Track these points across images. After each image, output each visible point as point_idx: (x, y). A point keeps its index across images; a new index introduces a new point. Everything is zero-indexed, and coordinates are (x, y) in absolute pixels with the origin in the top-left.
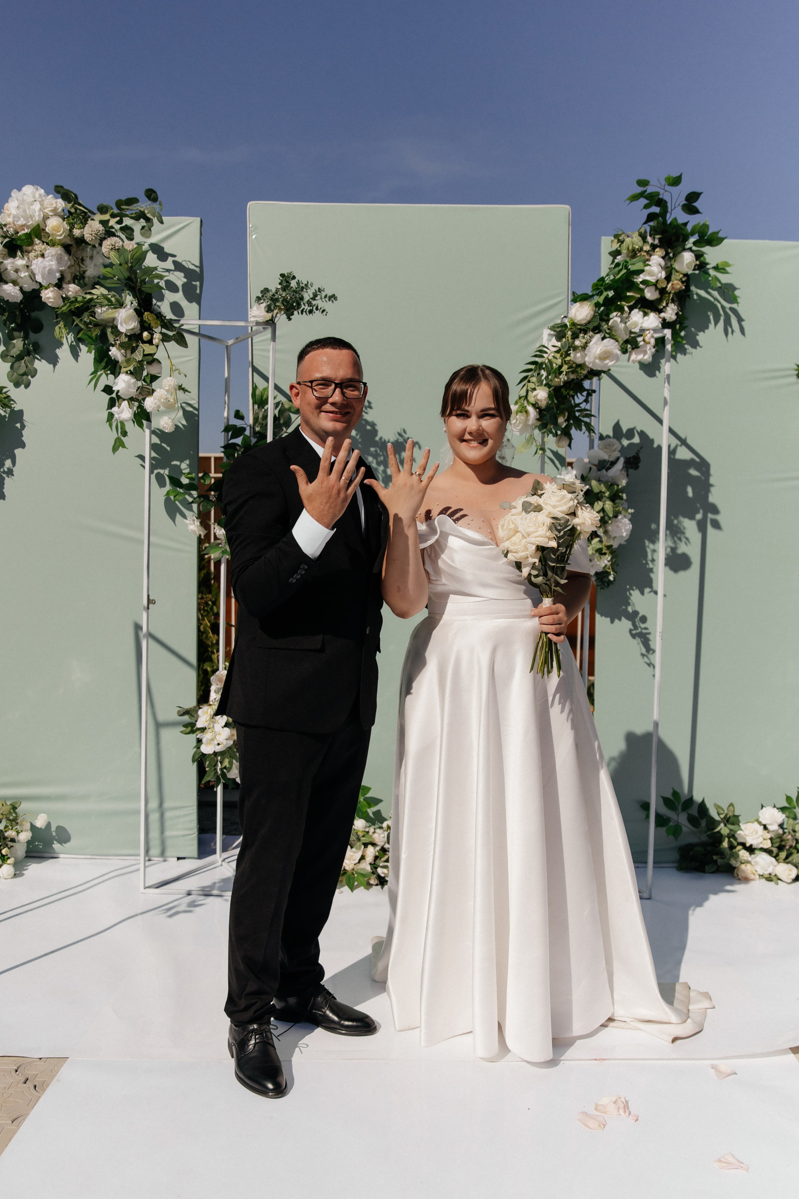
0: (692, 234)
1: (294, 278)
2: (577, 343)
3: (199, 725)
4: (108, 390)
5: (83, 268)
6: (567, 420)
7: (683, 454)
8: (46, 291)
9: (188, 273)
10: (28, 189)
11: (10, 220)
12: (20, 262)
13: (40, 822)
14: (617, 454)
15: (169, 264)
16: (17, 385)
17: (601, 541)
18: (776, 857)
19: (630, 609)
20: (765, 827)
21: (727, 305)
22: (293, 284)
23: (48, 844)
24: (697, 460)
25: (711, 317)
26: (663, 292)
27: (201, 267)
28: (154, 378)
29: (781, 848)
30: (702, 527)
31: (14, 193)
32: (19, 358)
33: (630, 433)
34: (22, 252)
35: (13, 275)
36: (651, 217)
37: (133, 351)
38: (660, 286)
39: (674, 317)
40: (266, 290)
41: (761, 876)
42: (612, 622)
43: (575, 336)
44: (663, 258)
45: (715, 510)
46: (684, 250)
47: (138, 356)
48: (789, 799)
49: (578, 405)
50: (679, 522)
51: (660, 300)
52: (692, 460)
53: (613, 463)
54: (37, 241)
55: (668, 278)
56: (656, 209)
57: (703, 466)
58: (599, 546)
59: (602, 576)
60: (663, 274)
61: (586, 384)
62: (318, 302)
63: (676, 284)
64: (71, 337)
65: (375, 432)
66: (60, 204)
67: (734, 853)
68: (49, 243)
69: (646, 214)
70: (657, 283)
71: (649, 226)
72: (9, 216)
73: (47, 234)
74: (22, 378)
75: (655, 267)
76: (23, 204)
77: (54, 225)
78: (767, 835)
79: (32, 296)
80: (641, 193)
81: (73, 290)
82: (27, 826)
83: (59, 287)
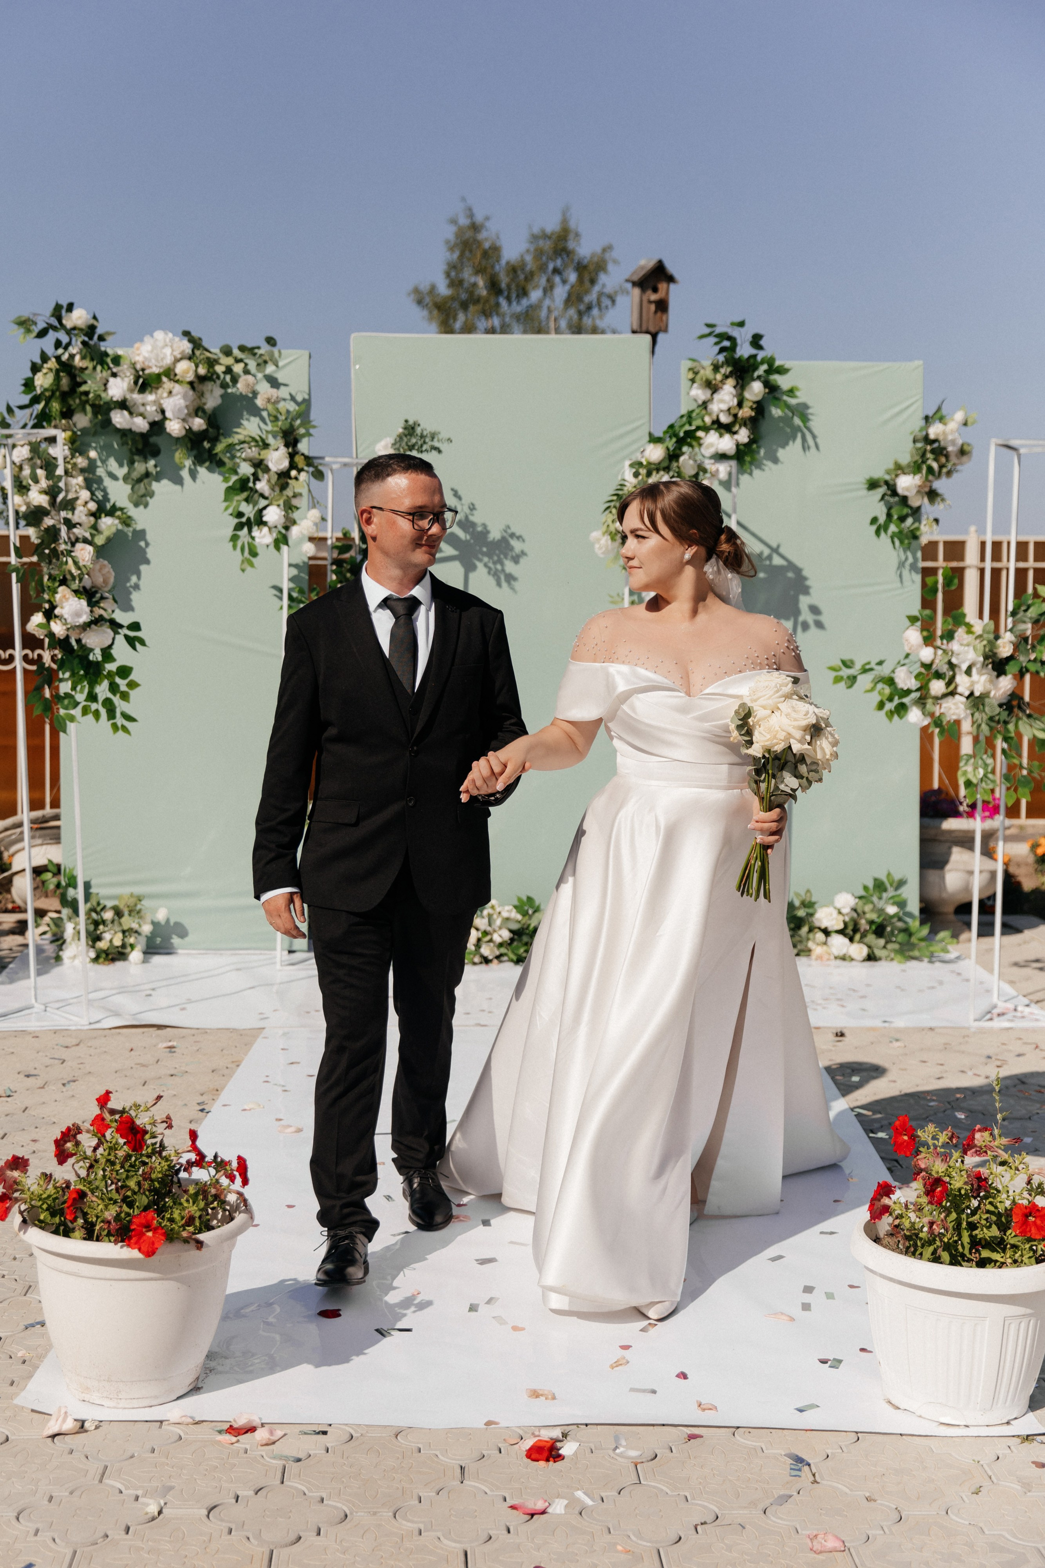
0: (762, 362)
5: (204, 400)
8: (172, 423)
10: (159, 335)
11: (140, 359)
12: (148, 397)
13: (161, 915)
15: (283, 393)
16: (136, 505)
18: (851, 940)
20: (840, 913)
21: (803, 424)
23: (167, 939)
25: (789, 436)
26: (736, 416)
27: (309, 394)
28: (296, 509)
29: (856, 930)
31: (147, 339)
32: (139, 480)
34: (151, 388)
35: (142, 409)
36: (722, 350)
37: (282, 486)
38: (733, 411)
39: (746, 440)
41: (836, 958)
43: (649, 474)
44: (735, 387)
46: (753, 380)
47: (289, 492)
48: (866, 888)
51: (733, 424)
54: (164, 379)
55: (740, 405)
56: (726, 343)
60: (735, 402)
62: (436, 443)
63: (746, 412)
64: (188, 463)
66: (186, 346)
67: (811, 935)
68: (177, 381)
69: (717, 348)
70: (729, 410)
71: (721, 358)
72: (139, 355)
73: (176, 375)
74: (141, 499)
75: (726, 396)
76: (154, 347)
77: (185, 369)
78: (841, 918)
79: (158, 426)
80: (710, 334)
81: (198, 424)
82: (148, 918)
83: (184, 420)
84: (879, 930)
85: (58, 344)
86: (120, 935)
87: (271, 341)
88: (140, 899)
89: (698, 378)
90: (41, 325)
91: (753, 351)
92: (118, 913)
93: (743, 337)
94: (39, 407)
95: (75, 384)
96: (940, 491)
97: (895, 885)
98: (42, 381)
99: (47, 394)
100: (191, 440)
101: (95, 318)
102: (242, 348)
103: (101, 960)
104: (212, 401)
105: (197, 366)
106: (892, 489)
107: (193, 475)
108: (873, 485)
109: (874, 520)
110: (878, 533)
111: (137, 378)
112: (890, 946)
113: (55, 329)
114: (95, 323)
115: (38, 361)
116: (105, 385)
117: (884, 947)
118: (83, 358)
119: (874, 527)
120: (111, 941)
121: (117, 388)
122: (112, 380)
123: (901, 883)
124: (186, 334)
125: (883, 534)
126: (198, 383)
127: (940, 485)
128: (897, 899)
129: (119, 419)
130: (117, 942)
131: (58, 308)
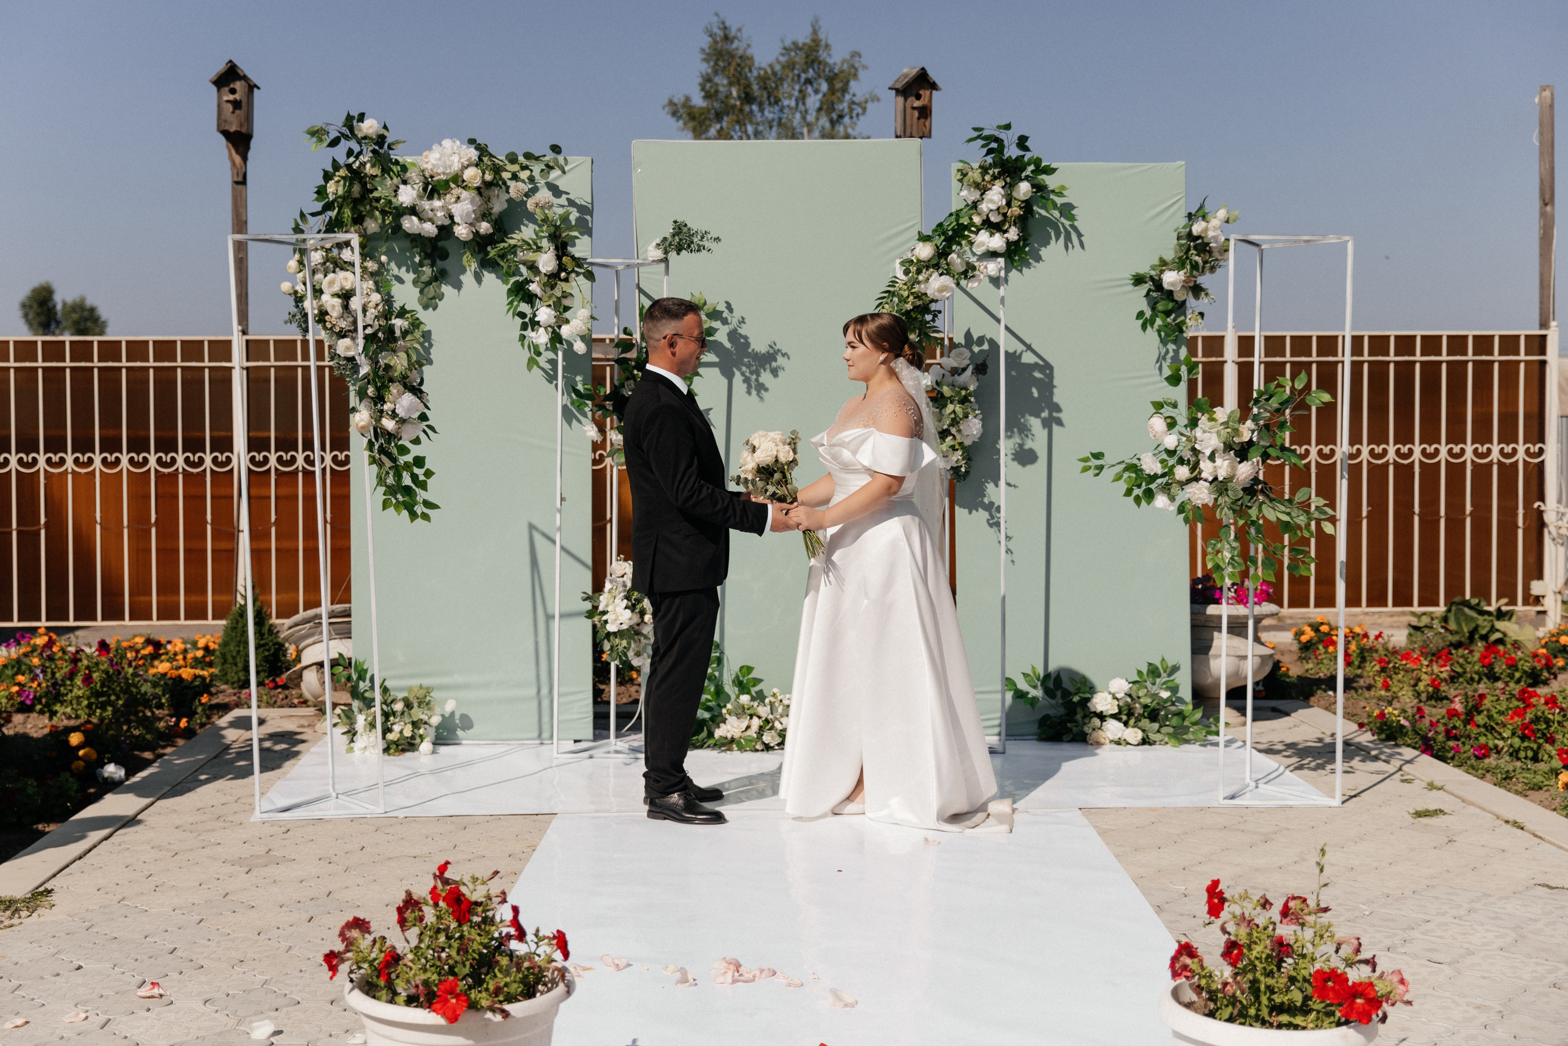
0: (1029, 164)
1: (686, 225)
2: (921, 278)
3: (601, 608)
4: (522, 315)
5: (490, 205)
6: (919, 335)
7: (1028, 358)
8: (460, 228)
9: (582, 209)
10: (447, 143)
11: (429, 166)
12: (437, 203)
13: (450, 707)
14: (967, 362)
15: (563, 200)
16: (426, 307)
17: (954, 438)
18: (1126, 724)
19: (986, 500)
20: (1115, 698)
21: (1067, 223)
22: (685, 230)
23: (454, 730)
24: (1041, 363)
25: (1053, 234)
26: (1005, 215)
27: (591, 201)
28: (567, 309)
29: (1130, 714)
30: (1047, 424)
31: (435, 147)
32: (428, 284)
33: (981, 340)
34: (439, 195)
35: (430, 215)
36: (990, 152)
37: (553, 287)
38: (1002, 211)
39: (1016, 238)
40: (665, 239)
41: (1111, 741)
42: (970, 513)
43: (919, 272)
44: (1003, 187)
45: (1058, 409)
46: (1021, 180)
47: (558, 292)
48: (1140, 673)
49: (928, 322)
50: (1026, 421)
51: (1003, 222)
52: (1036, 364)
53: (964, 370)
54: (452, 185)
55: (1009, 204)
56: (994, 145)
57: (1047, 368)
58: (952, 443)
59: (955, 470)
60: (1004, 201)
61: (933, 307)
62: (705, 243)
63: (1015, 211)
64: (474, 265)
65: (748, 344)
66: (473, 154)
67: (1087, 721)
68: (464, 188)
69: (985, 150)
70: (998, 209)
71: (989, 159)
72: (427, 163)
73: (464, 181)
74: (430, 303)
75: (995, 196)
76: (442, 155)
77: (472, 175)
78: (1116, 703)
79: (445, 231)
80: (979, 137)
81: (485, 227)
82: (438, 710)
83: (471, 224)
84: (1153, 715)
85: (350, 153)
86: (409, 727)
87: (556, 149)
88: (429, 690)
89: (966, 179)
90: (334, 134)
91: (1022, 153)
92: (408, 705)
93: (1010, 139)
94: (333, 214)
95: (366, 191)
96: (1203, 286)
97: (1168, 670)
98: (334, 188)
99: (340, 200)
100: (478, 243)
101: (385, 127)
102: (528, 156)
103: (392, 751)
104: (498, 206)
105: (484, 173)
106: (1158, 285)
107: (478, 278)
108: (1139, 280)
109: (1140, 315)
110: (1144, 327)
111: (426, 184)
112: (1164, 730)
113: (347, 137)
114: (386, 133)
115: (330, 169)
116: (396, 191)
117: (1158, 731)
118: (373, 166)
119: (1141, 322)
120: (401, 732)
121: (407, 196)
122: (402, 187)
123: (1175, 669)
124: (472, 141)
125: (1149, 328)
126: (484, 190)
127: (1204, 280)
128: (1169, 684)
129: (410, 224)
130: (408, 733)
131: (349, 118)
